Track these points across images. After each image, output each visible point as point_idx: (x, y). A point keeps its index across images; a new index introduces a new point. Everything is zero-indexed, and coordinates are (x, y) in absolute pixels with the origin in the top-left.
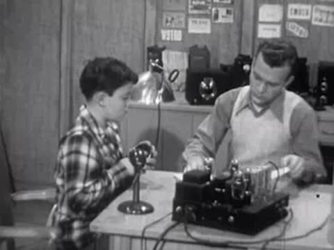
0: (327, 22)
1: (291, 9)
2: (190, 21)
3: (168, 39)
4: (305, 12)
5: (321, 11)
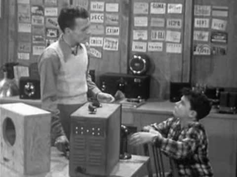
0: (112, 47)
1: (92, 40)
2: (34, 48)
3: (22, 58)
4: (100, 42)
5: (109, 41)
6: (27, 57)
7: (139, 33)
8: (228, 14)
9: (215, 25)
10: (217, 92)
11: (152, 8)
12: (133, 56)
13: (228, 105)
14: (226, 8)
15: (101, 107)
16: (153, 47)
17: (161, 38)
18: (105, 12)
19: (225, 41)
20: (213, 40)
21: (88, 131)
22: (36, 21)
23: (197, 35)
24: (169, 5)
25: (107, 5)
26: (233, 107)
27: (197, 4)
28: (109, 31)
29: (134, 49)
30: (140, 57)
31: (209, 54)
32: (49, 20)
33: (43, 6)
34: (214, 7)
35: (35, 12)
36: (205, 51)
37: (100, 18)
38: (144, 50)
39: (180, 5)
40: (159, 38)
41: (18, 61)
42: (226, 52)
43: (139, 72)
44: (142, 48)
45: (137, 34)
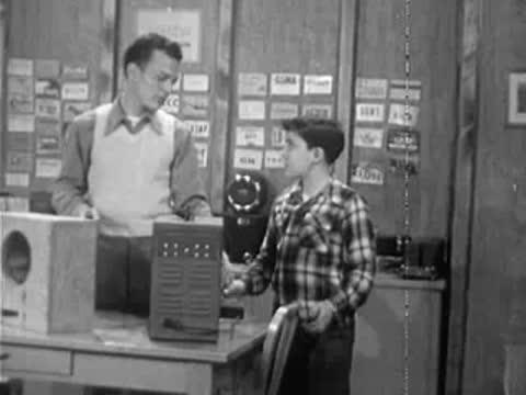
2: (39, 161)
3: (14, 184)
6: (24, 180)
7: (249, 134)
8: (421, 95)
9: (395, 116)
10: (399, 242)
11: (273, 82)
12: (234, 177)
13: (421, 264)
14: (417, 83)
16: (274, 160)
18: (181, 92)
19: (415, 148)
20: (391, 146)
21: (187, 250)
22: (45, 110)
23: (361, 137)
24: (307, 78)
25: (185, 77)
26: (430, 267)
27: (361, 76)
29: (237, 164)
30: (247, 178)
31: (381, 182)
32: (71, 108)
33: (59, 80)
34: (395, 82)
35: (42, 92)
36: (374, 176)
37: (171, 103)
38: (257, 166)
39: (329, 79)
41: (6, 190)
42: (417, 169)
43: (247, 207)
44: (252, 161)
45: (243, 134)
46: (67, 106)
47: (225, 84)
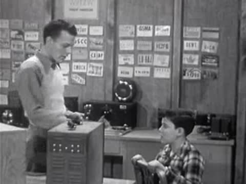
0: (96, 73)
1: (75, 66)
2: (13, 74)
4: (83, 67)
5: (93, 67)
6: (6, 84)
7: (125, 58)
8: (220, 36)
9: (205, 48)
10: (209, 118)
11: (138, 30)
12: (119, 82)
13: (221, 131)
14: (217, 29)
15: (82, 124)
16: (139, 72)
17: (148, 62)
18: (88, 36)
19: (216, 64)
20: (203, 63)
21: (66, 148)
22: (16, 47)
23: (187, 59)
24: (156, 27)
25: (91, 28)
26: (226, 133)
27: (186, 26)
28: (93, 55)
29: (119, 75)
30: (126, 83)
31: (200, 78)
32: (29, 45)
33: (23, 31)
34: (205, 28)
35: (14, 37)
36: (196, 75)
37: (83, 41)
38: (130, 76)
39: (169, 27)
40: (146, 62)
42: (217, 76)
43: (125, 99)
44: (128, 73)
45: (122, 58)
46: (27, 44)
47: (112, 32)
